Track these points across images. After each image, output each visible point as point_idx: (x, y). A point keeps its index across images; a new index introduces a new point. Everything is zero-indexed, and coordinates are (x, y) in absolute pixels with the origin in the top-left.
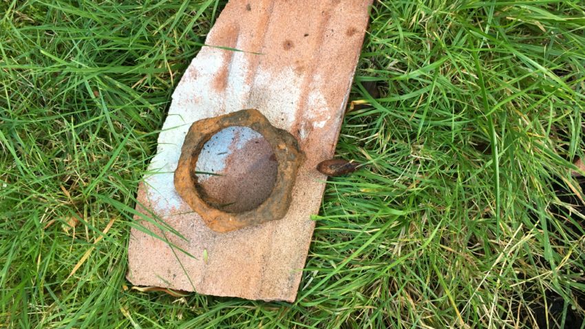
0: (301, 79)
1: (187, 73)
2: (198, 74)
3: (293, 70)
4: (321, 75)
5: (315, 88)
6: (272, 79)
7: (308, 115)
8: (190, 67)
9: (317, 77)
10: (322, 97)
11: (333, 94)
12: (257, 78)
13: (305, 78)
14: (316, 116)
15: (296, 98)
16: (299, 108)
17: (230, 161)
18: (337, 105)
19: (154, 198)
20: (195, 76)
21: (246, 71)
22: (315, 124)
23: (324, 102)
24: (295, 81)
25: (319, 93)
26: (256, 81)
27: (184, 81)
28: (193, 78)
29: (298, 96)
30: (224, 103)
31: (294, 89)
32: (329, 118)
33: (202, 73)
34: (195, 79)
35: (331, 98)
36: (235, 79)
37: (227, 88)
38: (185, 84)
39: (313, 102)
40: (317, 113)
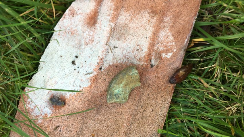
0: (154, 20)
1: (67, 12)
2: (75, 13)
3: (149, 13)
4: (170, 18)
5: (164, 27)
6: (131, 19)
7: (158, 48)
8: (70, 8)
9: (167, 19)
10: (170, 34)
11: (178, 32)
12: (120, 18)
13: (157, 19)
14: (165, 49)
15: (149, 34)
16: (151, 41)
17: (94, 80)
18: (182, 41)
19: (31, 106)
20: (73, 14)
21: (112, 12)
22: (164, 55)
23: (171, 38)
24: (149, 21)
25: (168, 31)
26: (119, 20)
27: (64, 18)
28: (71, 16)
29: (151, 33)
30: (93, 35)
31: (148, 27)
32: (175, 50)
33: (78, 12)
34: (73, 16)
35: (177, 35)
36: (103, 18)
37: (96, 25)
38: (65, 20)
39: (162, 37)
40: (166, 46)
